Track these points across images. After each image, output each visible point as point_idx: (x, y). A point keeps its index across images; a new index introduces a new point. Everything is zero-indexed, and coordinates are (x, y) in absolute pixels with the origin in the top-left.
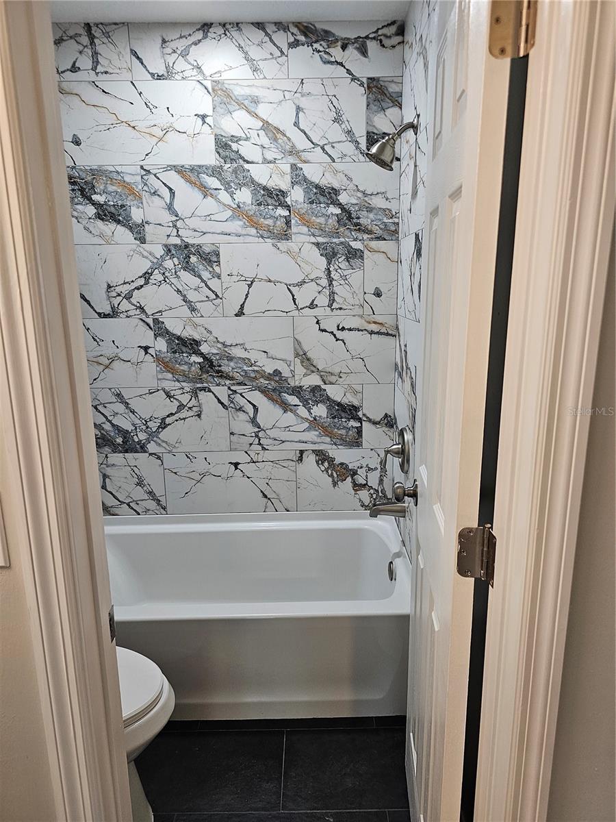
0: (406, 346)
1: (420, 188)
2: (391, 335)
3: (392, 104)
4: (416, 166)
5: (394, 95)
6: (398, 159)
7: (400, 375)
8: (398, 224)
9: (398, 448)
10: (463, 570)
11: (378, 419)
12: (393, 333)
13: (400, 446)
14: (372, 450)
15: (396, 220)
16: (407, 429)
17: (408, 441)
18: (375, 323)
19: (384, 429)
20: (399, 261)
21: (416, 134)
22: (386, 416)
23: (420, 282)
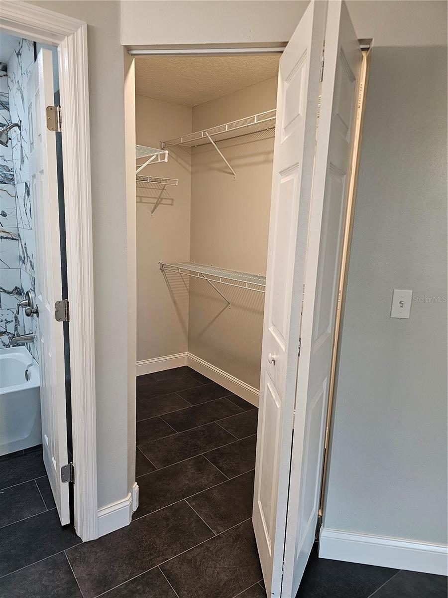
0: (25, 244)
1: (25, 159)
2: (15, 239)
3: (3, 108)
4: (22, 147)
5: (4, 103)
6: (10, 139)
7: (24, 262)
8: (13, 175)
9: (26, 302)
10: (58, 319)
11: (11, 290)
12: (17, 238)
13: (27, 301)
14: (8, 309)
15: (12, 173)
16: (31, 291)
17: (32, 297)
18: (3, 232)
19: (16, 296)
20: (16, 197)
21: (20, 130)
22: (16, 288)
23: (30, 209)
